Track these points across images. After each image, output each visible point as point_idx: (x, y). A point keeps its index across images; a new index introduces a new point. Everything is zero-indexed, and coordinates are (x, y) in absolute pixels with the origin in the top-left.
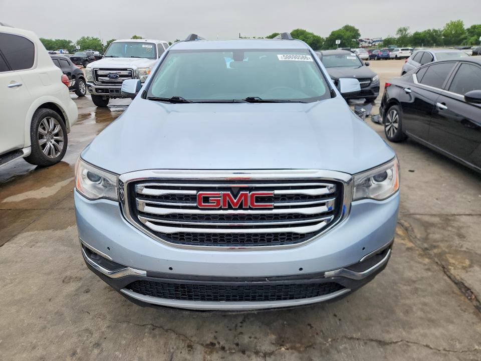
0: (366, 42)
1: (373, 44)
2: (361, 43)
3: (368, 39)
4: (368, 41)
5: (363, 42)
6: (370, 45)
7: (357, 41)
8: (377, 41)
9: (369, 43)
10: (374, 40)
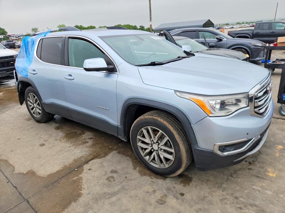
0: (13, 37)
1: (19, 37)
2: (10, 37)
3: (14, 35)
4: (15, 36)
5: (12, 37)
6: (17, 38)
7: (6, 36)
8: (21, 36)
9: (16, 37)
10: (18, 35)
